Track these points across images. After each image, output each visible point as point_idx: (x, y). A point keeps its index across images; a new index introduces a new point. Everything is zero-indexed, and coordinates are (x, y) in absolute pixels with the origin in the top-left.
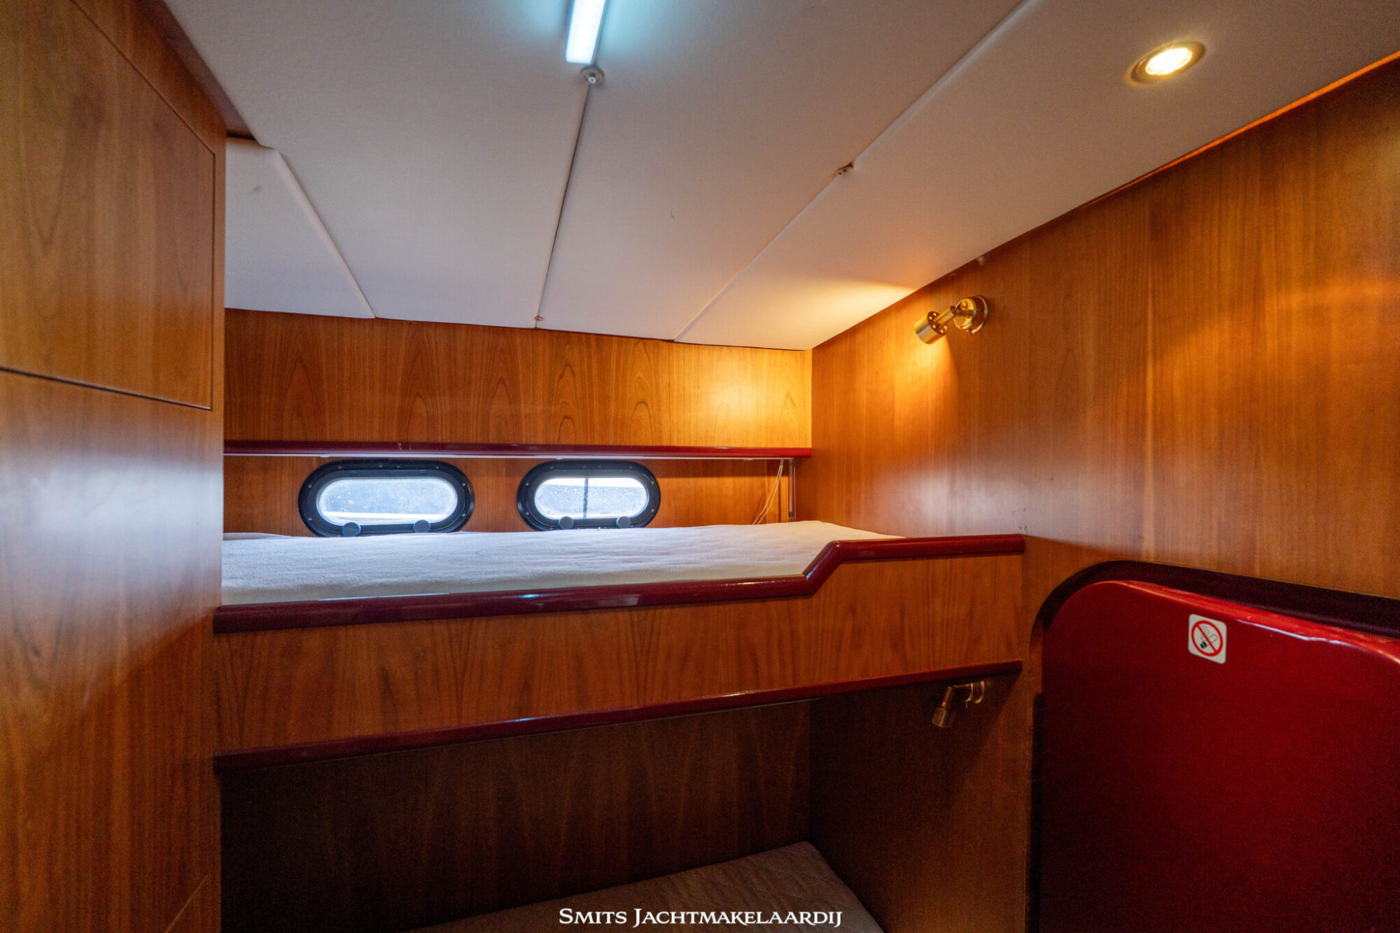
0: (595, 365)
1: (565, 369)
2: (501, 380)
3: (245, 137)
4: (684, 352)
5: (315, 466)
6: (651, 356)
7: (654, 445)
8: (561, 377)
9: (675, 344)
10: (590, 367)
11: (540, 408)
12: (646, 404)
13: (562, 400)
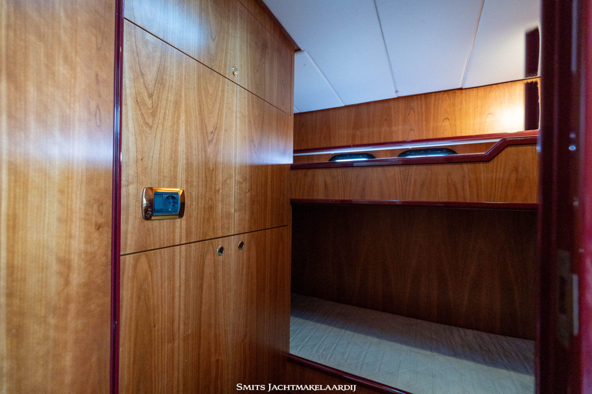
0: (424, 107)
1: (410, 111)
2: (386, 119)
3: (299, 50)
4: (469, 91)
5: (331, 157)
6: (451, 98)
7: (452, 136)
8: (409, 114)
9: (464, 90)
10: (422, 108)
11: (400, 127)
12: (448, 119)
13: (409, 123)
